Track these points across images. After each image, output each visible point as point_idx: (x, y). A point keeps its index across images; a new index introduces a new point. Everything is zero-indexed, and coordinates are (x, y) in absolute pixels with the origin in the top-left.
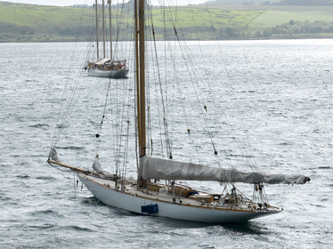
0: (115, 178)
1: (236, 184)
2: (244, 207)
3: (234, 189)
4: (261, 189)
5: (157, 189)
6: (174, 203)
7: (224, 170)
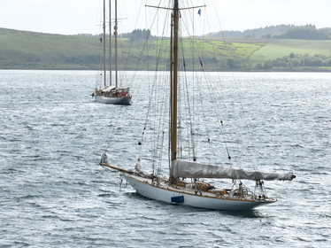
0: (152, 177)
1: (243, 181)
2: (249, 198)
3: (241, 184)
4: (261, 184)
5: (184, 185)
6: (196, 195)
7: (234, 170)
